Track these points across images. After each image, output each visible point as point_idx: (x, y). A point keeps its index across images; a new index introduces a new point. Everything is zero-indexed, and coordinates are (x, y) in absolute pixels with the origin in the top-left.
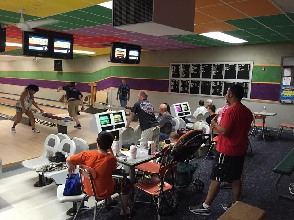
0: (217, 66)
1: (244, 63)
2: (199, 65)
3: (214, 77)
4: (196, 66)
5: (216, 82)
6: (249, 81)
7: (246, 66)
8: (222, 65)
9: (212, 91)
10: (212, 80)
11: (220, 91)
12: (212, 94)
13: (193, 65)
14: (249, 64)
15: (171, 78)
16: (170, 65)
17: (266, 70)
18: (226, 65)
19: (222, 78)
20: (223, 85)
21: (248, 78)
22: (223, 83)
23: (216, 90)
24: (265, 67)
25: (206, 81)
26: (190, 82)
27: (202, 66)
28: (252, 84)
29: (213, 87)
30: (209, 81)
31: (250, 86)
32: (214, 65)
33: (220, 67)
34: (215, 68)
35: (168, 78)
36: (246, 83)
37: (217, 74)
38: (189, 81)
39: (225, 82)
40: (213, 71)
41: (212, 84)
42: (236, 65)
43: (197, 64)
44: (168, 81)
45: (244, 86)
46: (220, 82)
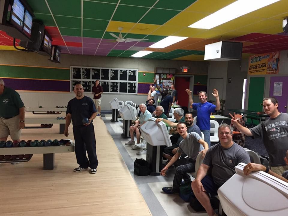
0: (114, 71)
1: (133, 70)
2: (99, 70)
3: (112, 79)
4: (96, 70)
5: (113, 83)
6: (137, 82)
7: (134, 72)
8: (117, 70)
9: (110, 89)
10: (110, 81)
11: (117, 89)
12: (111, 92)
13: (93, 69)
14: (136, 71)
15: (72, 79)
16: (71, 68)
17: (146, 75)
18: (120, 70)
19: (118, 80)
20: (119, 85)
21: (135, 80)
22: (119, 83)
23: (114, 89)
24: (145, 73)
25: (106, 82)
26: (91, 83)
27: (101, 70)
28: (138, 84)
29: (111, 86)
30: (108, 82)
31: (137, 85)
32: (111, 70)
33: (116, 72)
34: (112, 72)
35: (69, 79)
36: (134, 83)
37: (113, 76)
38: (90, 81)
39: (120, 83)
40: (111, 75)
41: (110, 84)
42: (127, 71)
43: (98, 68)
44: (69, 81)
45: (133, 85)
46: (117, 83)
